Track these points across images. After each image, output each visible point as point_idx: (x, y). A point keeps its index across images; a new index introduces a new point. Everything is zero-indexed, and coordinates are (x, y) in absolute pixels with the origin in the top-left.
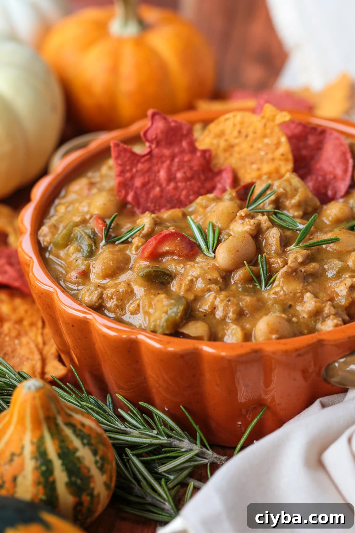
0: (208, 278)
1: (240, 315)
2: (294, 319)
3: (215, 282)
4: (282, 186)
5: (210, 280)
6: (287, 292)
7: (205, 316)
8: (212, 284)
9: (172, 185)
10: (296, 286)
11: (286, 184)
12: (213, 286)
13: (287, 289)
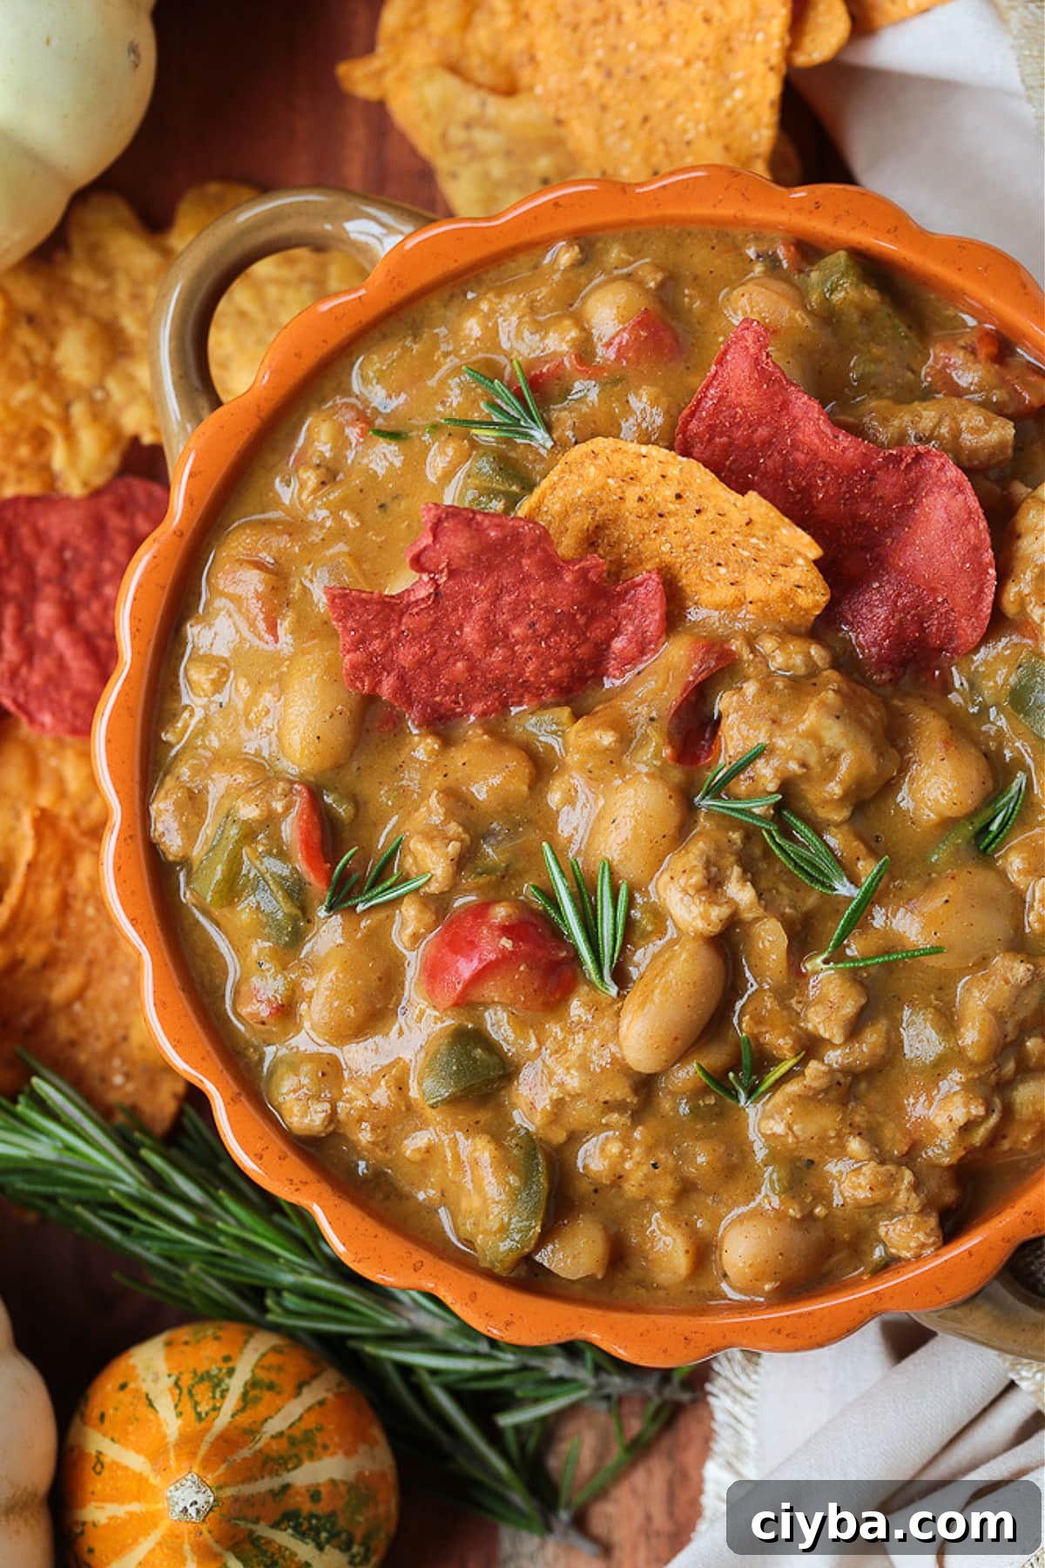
0: (601, 1099)
1: (686, 1190)
2: (819, 1211)
3: (619, 1106)
4: (798, 753)
5: (606, 1103)
6: (801, 1139)
7: (596, 1191)
8: (612, 1111)
9: (499, 654)
10: (826, 1121)
11: (807, 744)
12: (615, 1116)
13: (803, 1131)
